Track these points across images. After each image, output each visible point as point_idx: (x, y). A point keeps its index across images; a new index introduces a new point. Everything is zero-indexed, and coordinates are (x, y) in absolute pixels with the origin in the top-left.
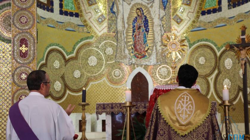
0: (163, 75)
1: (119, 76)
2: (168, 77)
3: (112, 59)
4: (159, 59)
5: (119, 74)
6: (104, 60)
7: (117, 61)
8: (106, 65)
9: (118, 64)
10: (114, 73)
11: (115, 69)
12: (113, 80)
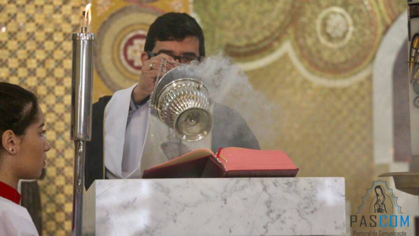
1: (344, 36)
10: (324, 25)
11: (328, 7)
12: (319, 52)
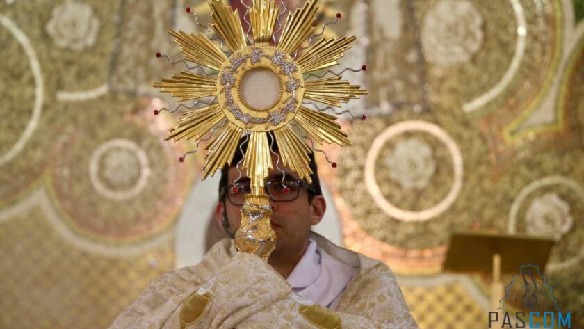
0: (407, 184)
1: (134, 181)
2: (438, 196)
3: (92, 78)
4: (385, 83)
5: (134, 172)
6: (40, 80)
7: (121, 87)
8: (50, 114)
9: (129, 107)
10: (102, 165)
11: (108, 139)
12: (92, 204)
